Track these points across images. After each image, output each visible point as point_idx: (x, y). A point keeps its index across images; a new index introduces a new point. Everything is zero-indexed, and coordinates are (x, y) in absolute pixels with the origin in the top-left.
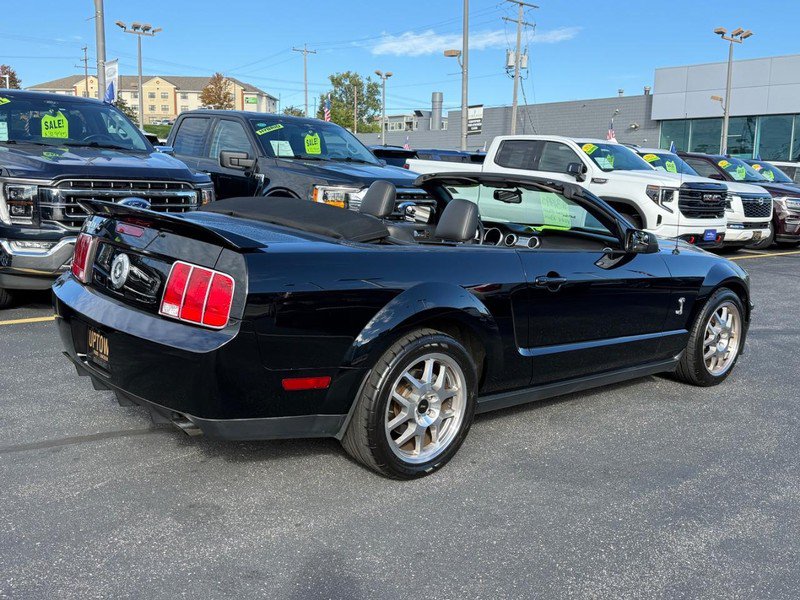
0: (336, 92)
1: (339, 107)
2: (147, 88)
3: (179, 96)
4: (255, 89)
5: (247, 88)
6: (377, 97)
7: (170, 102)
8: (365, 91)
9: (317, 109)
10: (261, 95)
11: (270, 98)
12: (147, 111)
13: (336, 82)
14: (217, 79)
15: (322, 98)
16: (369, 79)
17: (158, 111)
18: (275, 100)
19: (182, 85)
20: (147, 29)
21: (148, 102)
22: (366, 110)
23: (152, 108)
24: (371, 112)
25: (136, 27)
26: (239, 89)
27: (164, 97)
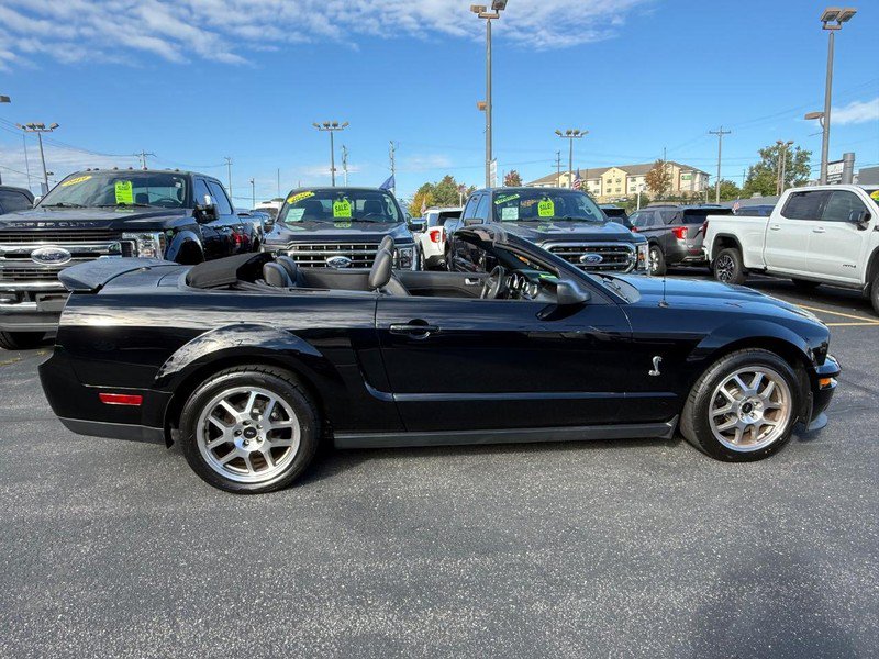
0: (764, 163)
1: (766, 175)
2: (606, 176)
3: (629, 180)
4: (690, 168)
5: (684, 168)
6: (806, 163)
7: (622, 185)
8: (794, 160)
9: (746, 179)
10: (695, 172)
11: (703, 174)
12: (605, 193)
13: (765, 154)
14: (659, 164)
15: (751, 169)
16: (798, 148)
17: (613, 193)
18: (708, 175)
19: (632, 172)
20: (577, 133)
21: (606, 186)
22: (794, 175)
23: (609, 191)
24: (799, 176)
25: (569, 133)
26: (676, 169)
27: (619, 181)
